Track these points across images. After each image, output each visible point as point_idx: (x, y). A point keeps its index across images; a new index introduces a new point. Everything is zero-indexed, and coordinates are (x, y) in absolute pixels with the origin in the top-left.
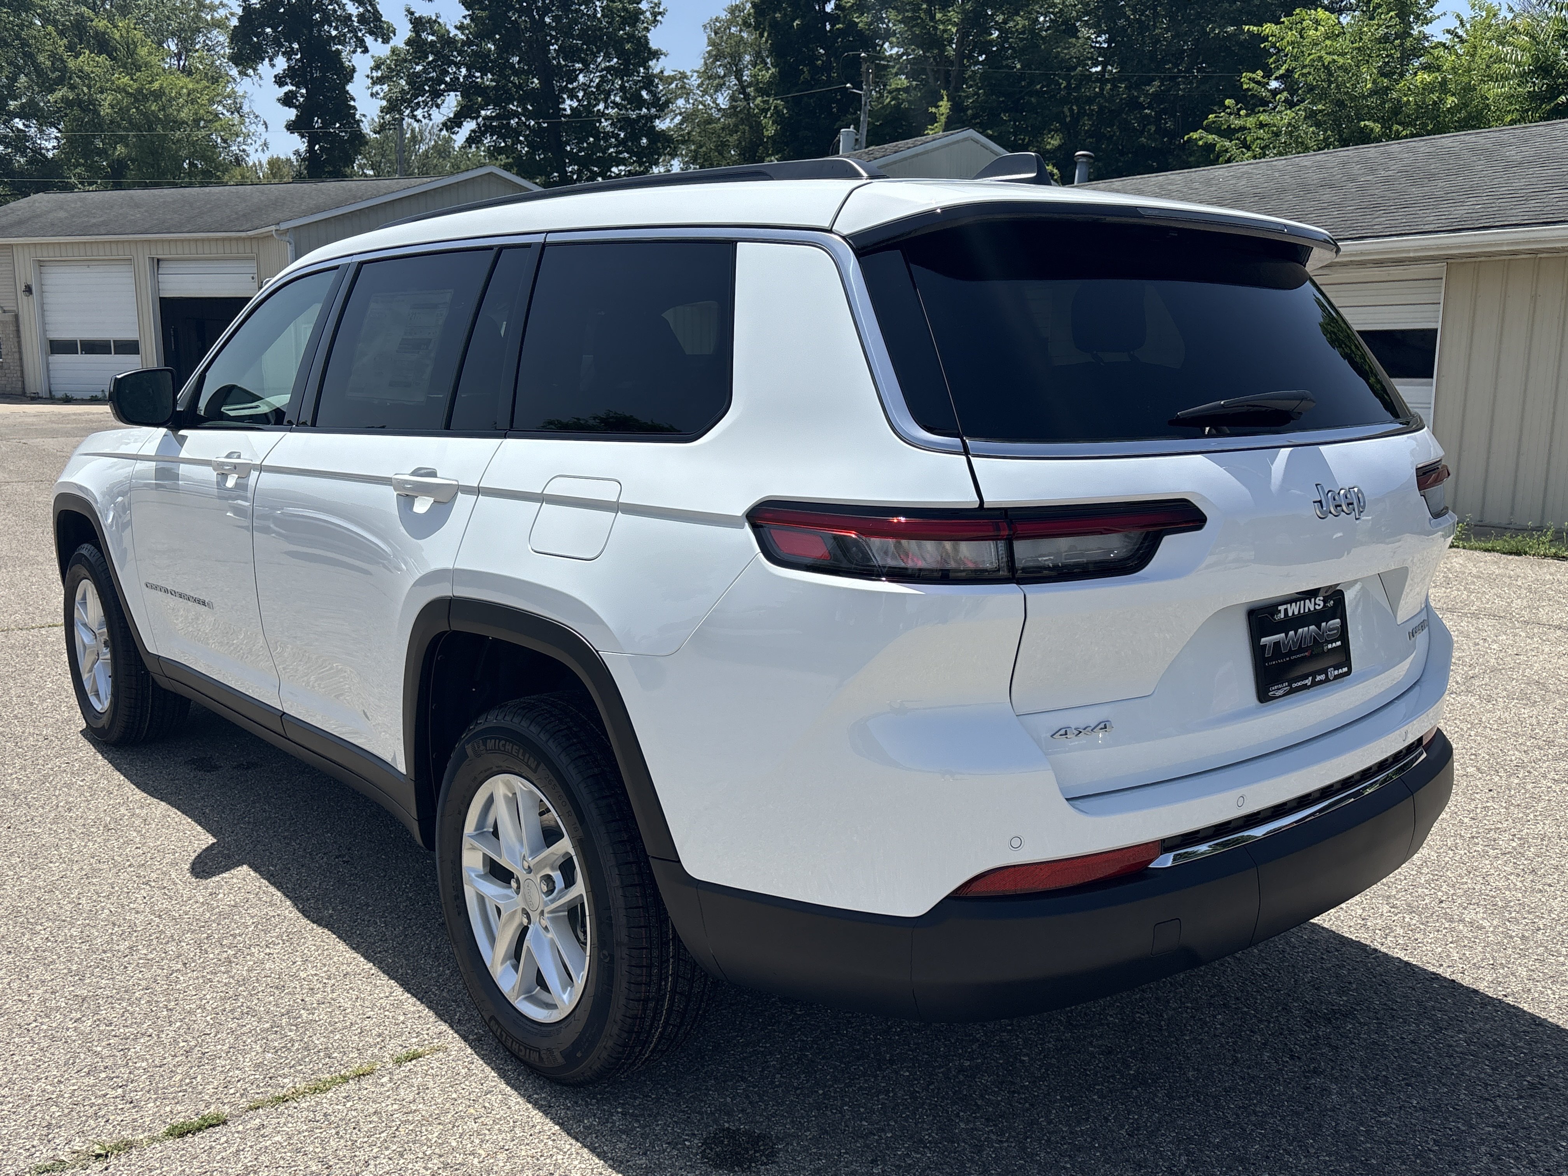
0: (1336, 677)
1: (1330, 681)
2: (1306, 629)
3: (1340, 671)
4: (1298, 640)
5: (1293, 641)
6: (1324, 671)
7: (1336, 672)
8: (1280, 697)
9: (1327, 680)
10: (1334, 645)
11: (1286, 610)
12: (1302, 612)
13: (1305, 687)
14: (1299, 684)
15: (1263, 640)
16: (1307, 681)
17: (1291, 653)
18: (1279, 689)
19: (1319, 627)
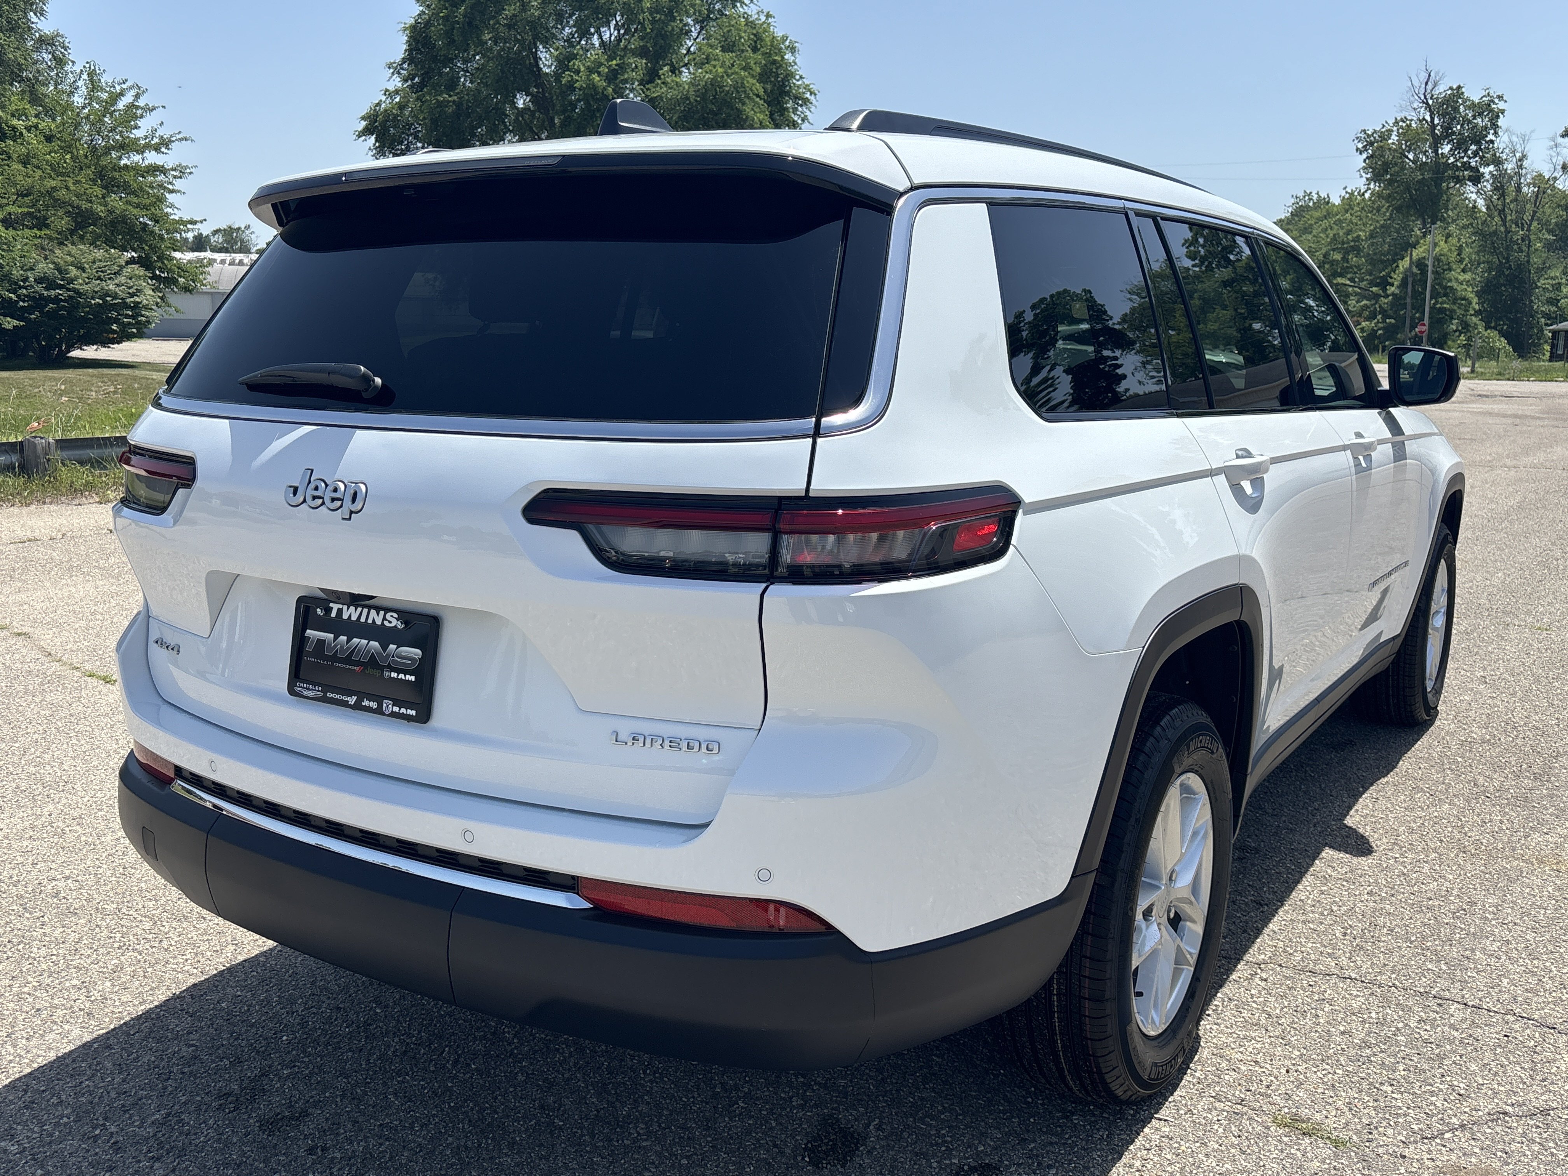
0: (393, 715)
1: (383, 714)
2: (365, 642)
3: (403, 710)
4: (348, 648)
5: (342, 647)
6: (379, 699)
7: (396, 709)
8: (308, 698)
9: (379, 711)
10: (401, 676)
11: (340, 611)
12: (363, 620)
13: (345, 704)
14: (338, 697)
15: (308, 631)
16: (349, 699)
17: (334, 658)
18: (308, 689)
19: (384, 647)
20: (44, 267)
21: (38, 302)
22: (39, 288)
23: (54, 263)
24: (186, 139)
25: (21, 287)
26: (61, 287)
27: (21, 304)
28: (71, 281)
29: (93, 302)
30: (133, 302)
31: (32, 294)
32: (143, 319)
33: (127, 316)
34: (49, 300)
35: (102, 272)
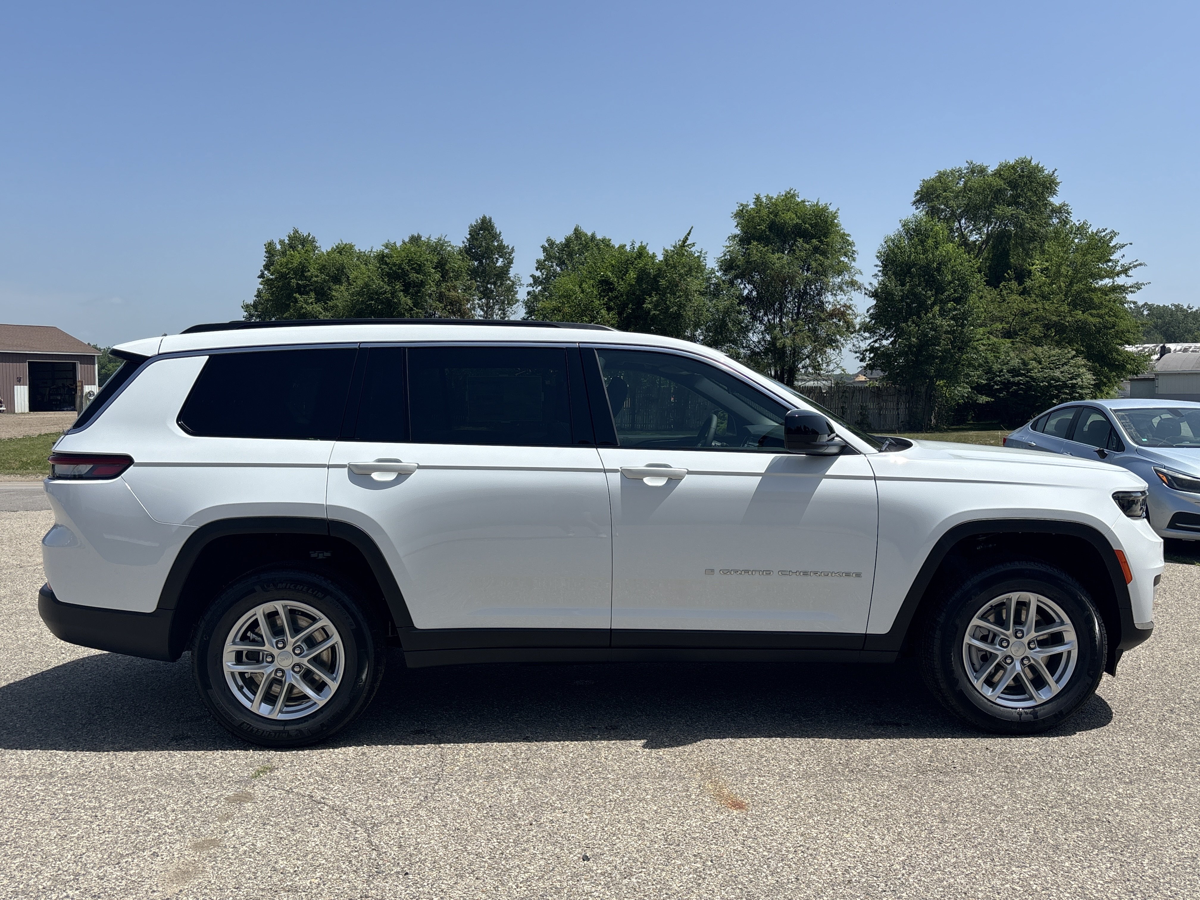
20: (1016, 362)
21: (1007, 385)
22: (1008, 376)
23: (1021, 359)
24: (1140, 264)
25: (997, 376)
26: (1022, 375)
27: (996, 387)
28: (1029, 371)
29: (1042, 384)
30: (1072, 384)
31: (1003, 381)
32: (1077, 395)
33: (1066, 393)
34: (1014, 384)
35: (1053, 364)
